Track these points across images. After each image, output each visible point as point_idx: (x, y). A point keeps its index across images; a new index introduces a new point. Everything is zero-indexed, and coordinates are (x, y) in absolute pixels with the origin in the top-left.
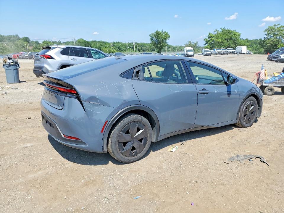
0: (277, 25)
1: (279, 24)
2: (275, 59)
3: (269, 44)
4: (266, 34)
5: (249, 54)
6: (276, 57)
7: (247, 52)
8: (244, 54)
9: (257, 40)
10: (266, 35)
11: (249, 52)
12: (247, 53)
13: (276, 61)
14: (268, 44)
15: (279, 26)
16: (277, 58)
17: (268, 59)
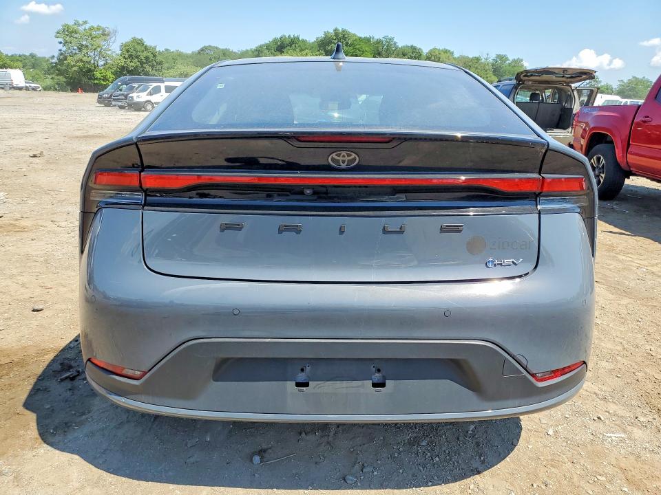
0: (81, 23)
1: (85, 22)
2: (120, 104)
3: (75, 69)
4: (61, 43)
5: (34, 89)
6: (120, 97)
7: (28, 85)
8: (20, 89)
9: (25, 56)
10: (62, 45)
11: (33, 85)
12: (27, 89)
13: (121, 107)
14: (72, 66)
15: (87, 26)
16: (122, 99)
17: (99, 102)
